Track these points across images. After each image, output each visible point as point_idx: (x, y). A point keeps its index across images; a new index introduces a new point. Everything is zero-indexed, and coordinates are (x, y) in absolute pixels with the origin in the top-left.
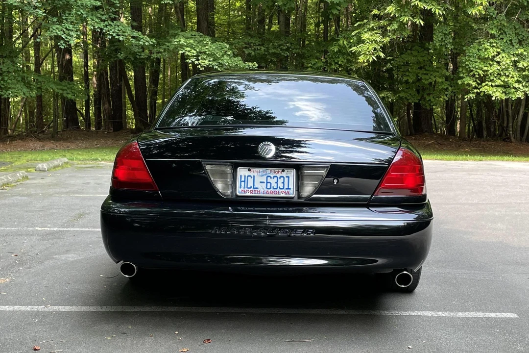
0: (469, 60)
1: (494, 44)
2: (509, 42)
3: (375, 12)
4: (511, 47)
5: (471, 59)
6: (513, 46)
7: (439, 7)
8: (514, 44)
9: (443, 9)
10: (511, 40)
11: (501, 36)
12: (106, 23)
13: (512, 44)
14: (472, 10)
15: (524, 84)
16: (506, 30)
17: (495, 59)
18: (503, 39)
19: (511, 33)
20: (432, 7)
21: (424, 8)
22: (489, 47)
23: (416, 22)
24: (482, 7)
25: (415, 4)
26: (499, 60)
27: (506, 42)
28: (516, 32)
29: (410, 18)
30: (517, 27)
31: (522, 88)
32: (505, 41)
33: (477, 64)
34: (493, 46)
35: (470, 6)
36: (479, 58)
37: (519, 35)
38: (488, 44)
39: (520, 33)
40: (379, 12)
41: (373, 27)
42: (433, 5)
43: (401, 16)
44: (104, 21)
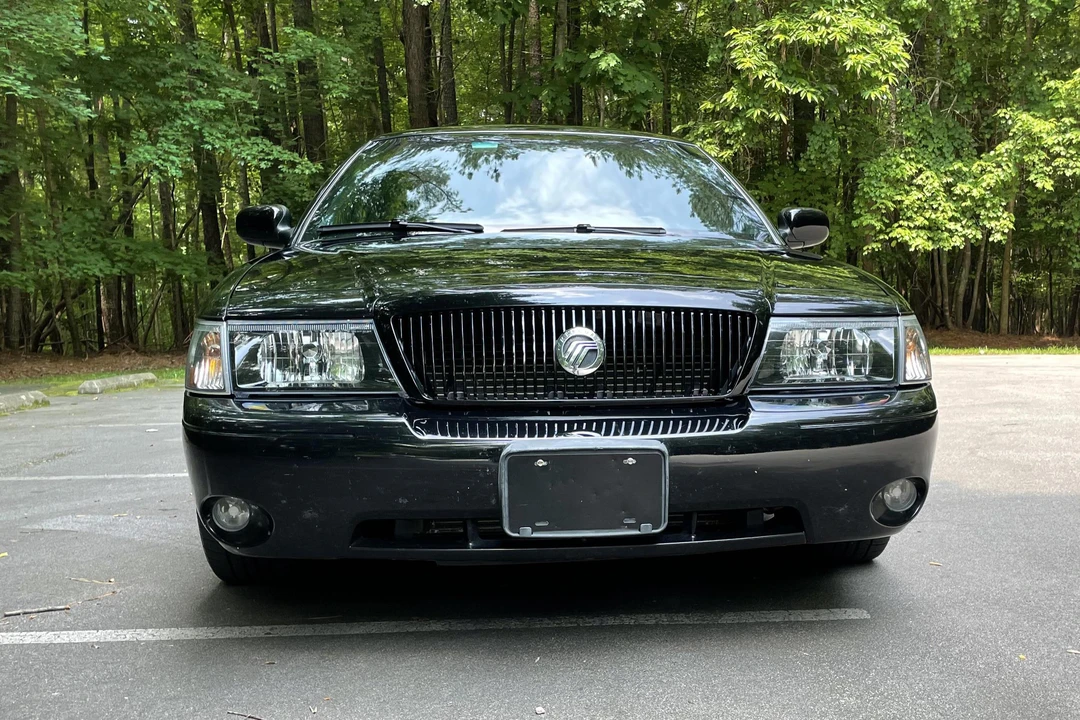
0: (870, 184)
1: (913, 156)
2: (938, 153)
3: (708, 105)
4: (942, 160)
5: (873, 182)
6: (945, 158)
7: (813, 90)
8: (947, 155)
9: (820, 93)
10: (940, 149)
11: (923, 142)
12: (237, 140)
13: (942, 154)
14: (870, 92)
15: (964, 222)
16: (932, 132)
17: (915, 181)
18: (927, 147)
19: (941, 137)
20: (800, 89)
21: (788, 91)
22: (903, 161)
23: (774, 117)
24: (887, 86)
25: (771, 85)
26: (920, 182)
27: (933, 151)
28: (950, 133)
29: (764, 110)
30: (951, 125)
31: (960, 229)
32: (930, 150)
33: (883, 190)
34: (911, 159)
35: (868, 87)
36: (886, 181)
37: (955, 139)
38: (902, 156)
39: (957, 136)
40: (713, 106)
41: (704, 132)
42: (802, 86)
43: (748, 108)
44: (233, 137)
